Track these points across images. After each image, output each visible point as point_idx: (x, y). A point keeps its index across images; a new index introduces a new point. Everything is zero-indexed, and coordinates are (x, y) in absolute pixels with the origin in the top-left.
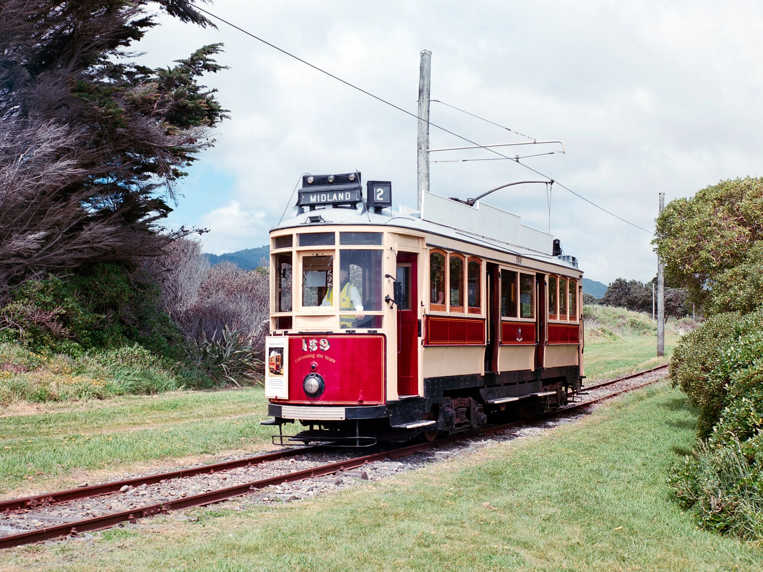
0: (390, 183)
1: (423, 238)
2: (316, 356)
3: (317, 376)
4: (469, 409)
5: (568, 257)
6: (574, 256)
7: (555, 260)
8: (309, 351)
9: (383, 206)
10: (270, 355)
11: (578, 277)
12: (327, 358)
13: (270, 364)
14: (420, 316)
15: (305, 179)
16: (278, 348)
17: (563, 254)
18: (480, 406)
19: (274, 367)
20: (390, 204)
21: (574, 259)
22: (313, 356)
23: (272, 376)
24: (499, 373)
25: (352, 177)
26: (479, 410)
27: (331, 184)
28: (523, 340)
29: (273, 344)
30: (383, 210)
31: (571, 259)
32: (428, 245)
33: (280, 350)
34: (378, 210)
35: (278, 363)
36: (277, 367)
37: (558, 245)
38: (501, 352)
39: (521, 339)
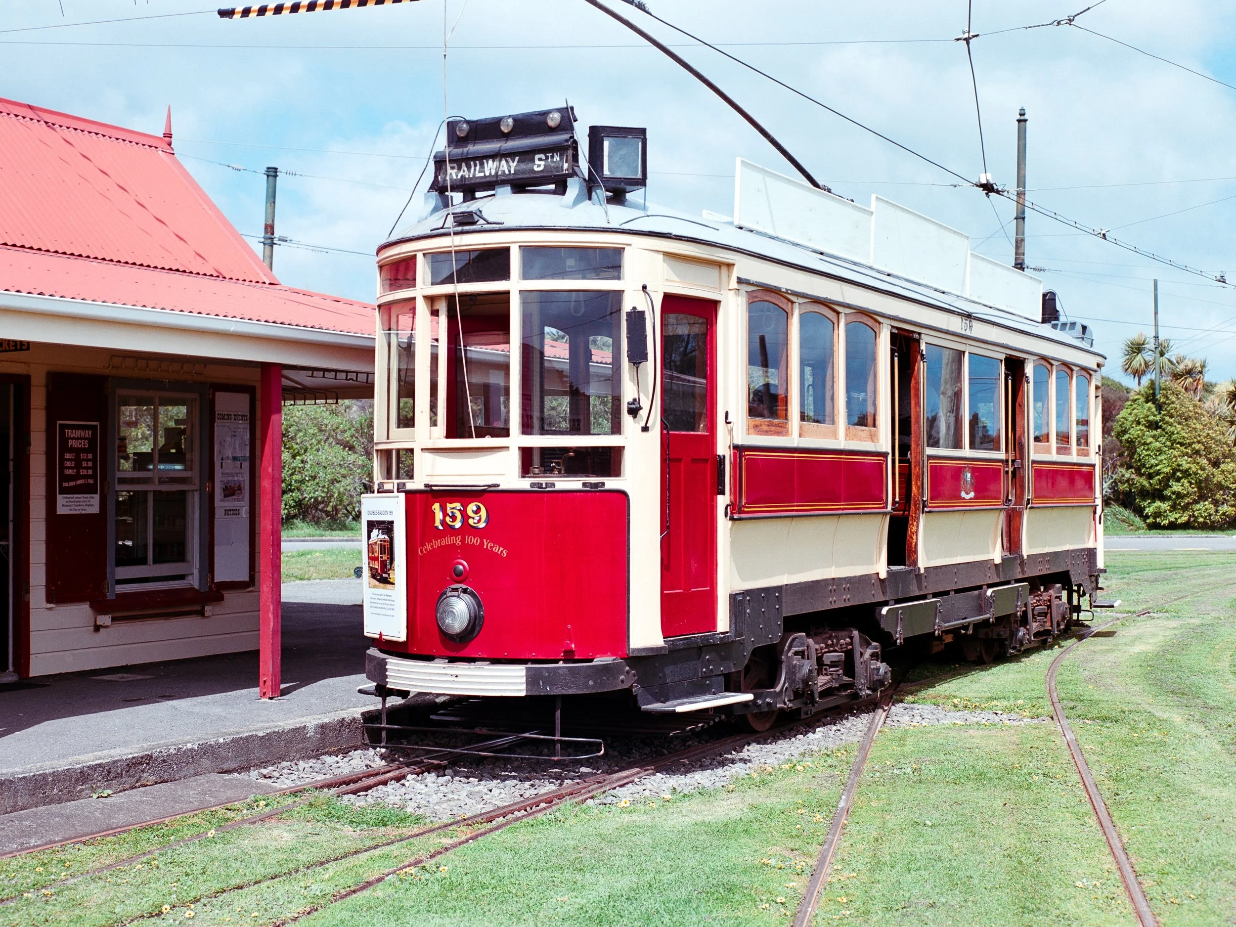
0: (643, 131)
1: (730, 266)
2: (463, 540)
3: (465, 591)
4: (850, 655)
5: (1073, 325)
6: (1085, 324)
7: (1046, 330)
8: (449, 530)
9: (628, 188)
10: (369, 537)
11: (1095, 367)
12: (487, 545)
13: (370, 558)
14: (723, 448)
15: (452, 126)
16: (383, 522)
17: (1062, 319)
18: (876, 648)
19: (377, 565)
20: (642, 182)
21: (1084, 328)
22: (458, 541)
23: (375, 587)
24: (922, 571)
25: (554, 119)
26: (874, 656)
27: (507, 136)
28: (975, 498)
29: (373, 513)
30: (628, 196)
31: (1079, 328)
32: (740, 281)
33: (387, 527)
34: (617, 196)
35: (385, 557)
36: (383, 564)
37: (1053, 300)
38: (925, 526)
39: (972, 495)
